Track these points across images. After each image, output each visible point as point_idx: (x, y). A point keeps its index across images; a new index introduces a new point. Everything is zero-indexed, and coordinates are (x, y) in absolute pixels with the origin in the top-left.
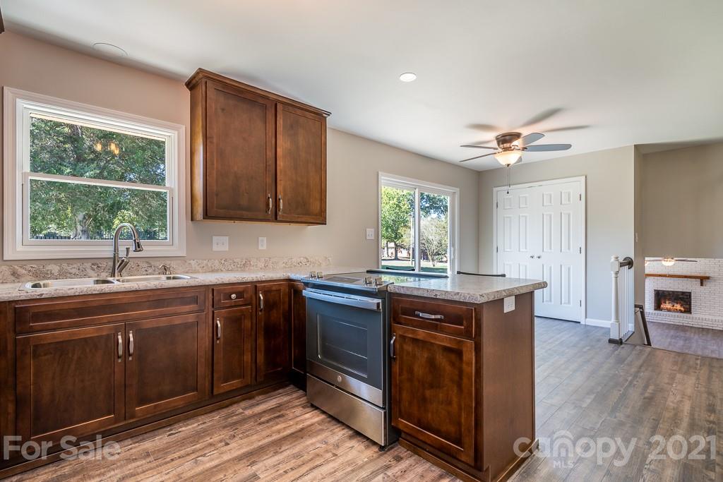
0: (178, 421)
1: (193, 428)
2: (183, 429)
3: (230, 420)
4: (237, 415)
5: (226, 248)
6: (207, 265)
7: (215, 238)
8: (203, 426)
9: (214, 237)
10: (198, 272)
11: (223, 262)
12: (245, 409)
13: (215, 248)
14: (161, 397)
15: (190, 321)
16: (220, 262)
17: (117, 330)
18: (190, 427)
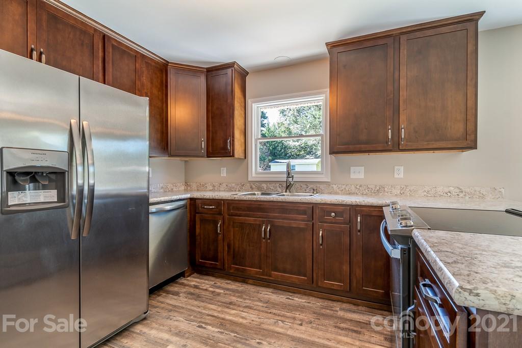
0: (299, 293)
1: (301, 302)
2: (297, 299)
3: (323, 311)
4: (332, 310)
5: (362, 176)
6: (345, 189)
7: (352, 169)
8: (306, 304)
9: (351, 167)
10: (339, 194)
11: (358, 187)
12: (341, 309)
13: (353, 176)
14: (285, 272)
15: (301, 226)
16: (355, 187)
17: (263, 222)
18: (300, 300)
